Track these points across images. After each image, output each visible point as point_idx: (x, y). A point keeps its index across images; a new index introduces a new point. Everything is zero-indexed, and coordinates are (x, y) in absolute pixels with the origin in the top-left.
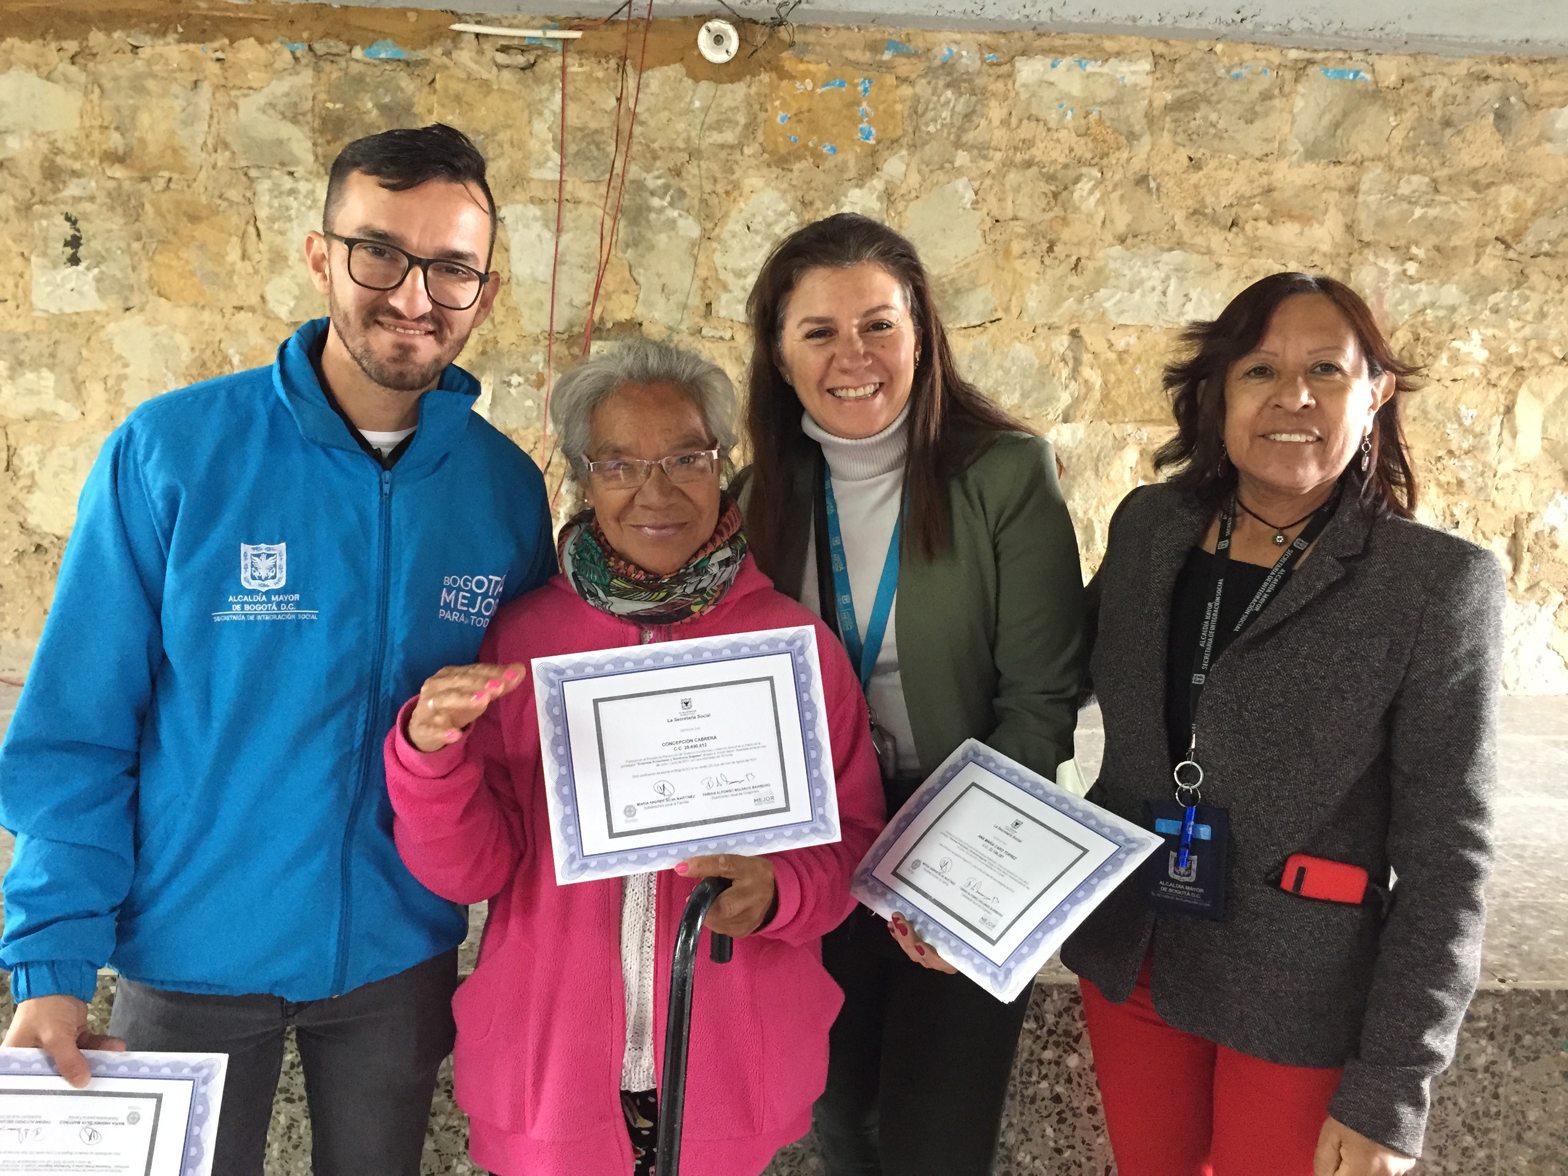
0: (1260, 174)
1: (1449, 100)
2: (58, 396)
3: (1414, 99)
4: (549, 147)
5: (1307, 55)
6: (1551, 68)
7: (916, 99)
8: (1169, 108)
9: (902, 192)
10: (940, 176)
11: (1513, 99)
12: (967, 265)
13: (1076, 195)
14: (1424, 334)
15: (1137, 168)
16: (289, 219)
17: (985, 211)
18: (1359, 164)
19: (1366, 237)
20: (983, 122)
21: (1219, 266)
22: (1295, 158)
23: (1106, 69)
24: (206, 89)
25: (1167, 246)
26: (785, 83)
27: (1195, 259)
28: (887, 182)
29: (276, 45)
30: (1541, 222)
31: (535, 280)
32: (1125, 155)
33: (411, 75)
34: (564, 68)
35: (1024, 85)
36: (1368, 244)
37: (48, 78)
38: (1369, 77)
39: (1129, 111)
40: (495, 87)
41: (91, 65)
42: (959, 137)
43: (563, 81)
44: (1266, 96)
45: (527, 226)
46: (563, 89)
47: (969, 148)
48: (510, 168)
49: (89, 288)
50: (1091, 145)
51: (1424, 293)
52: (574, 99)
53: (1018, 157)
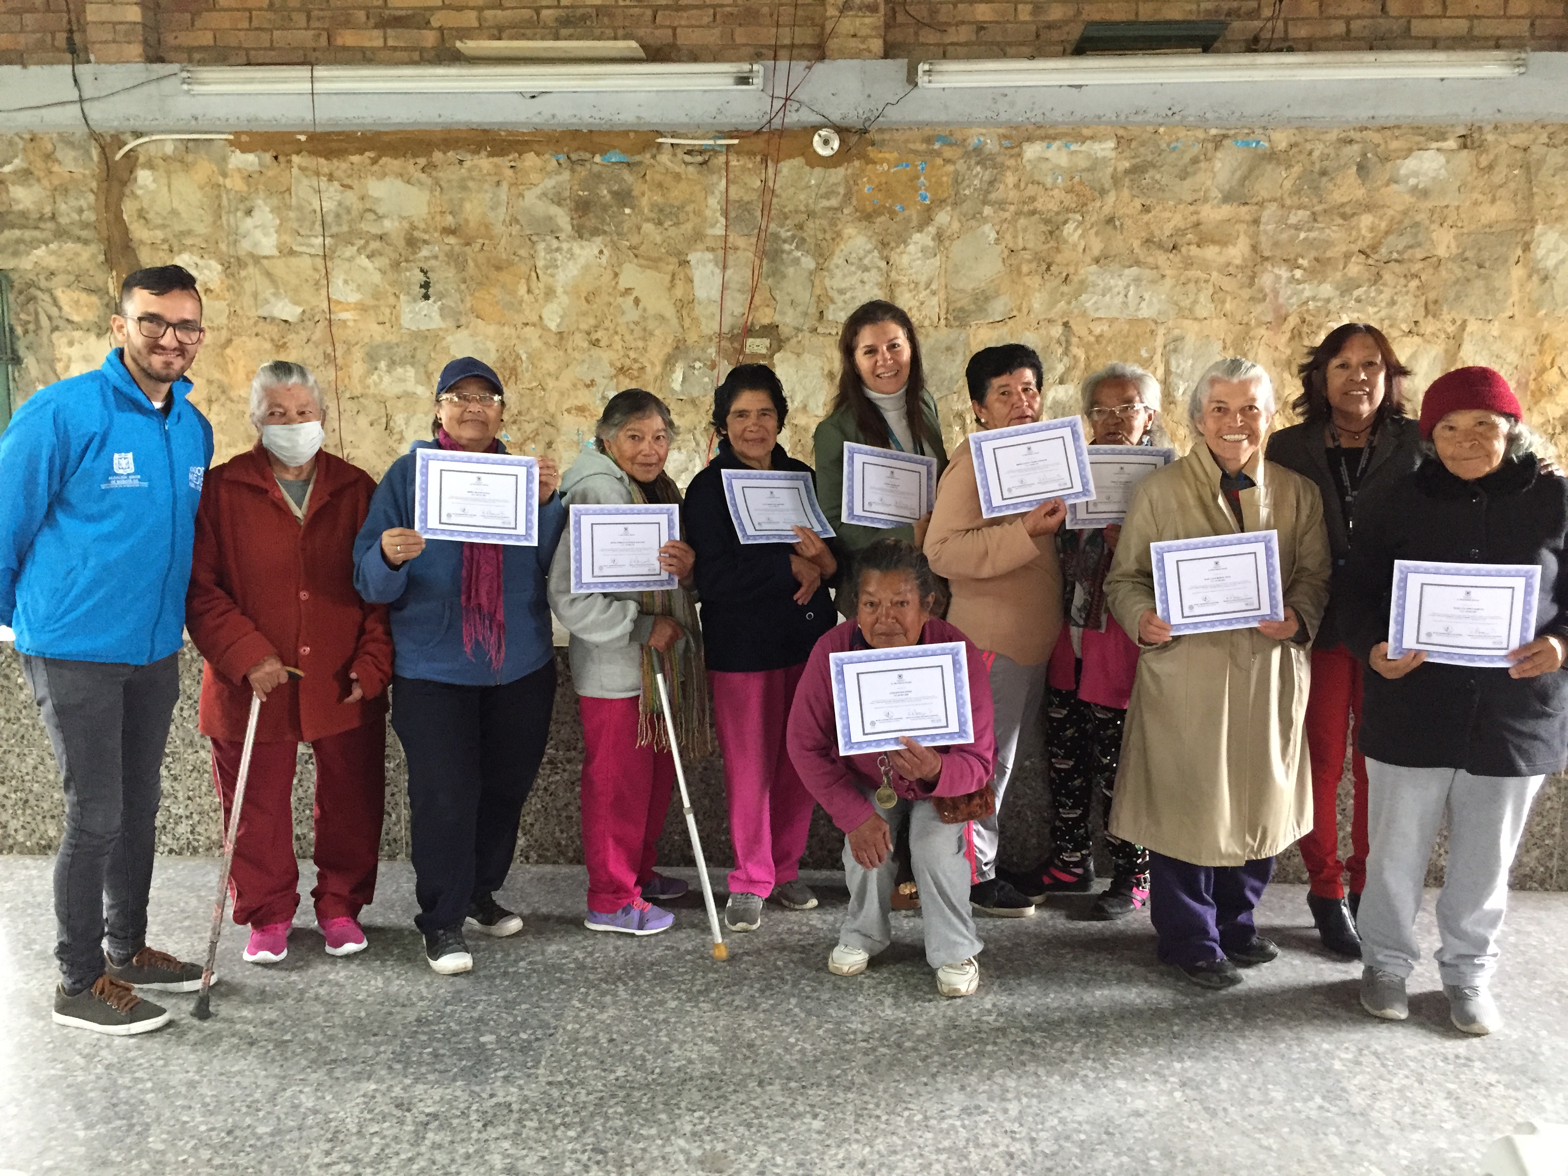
0: (1192, 214)
1: (1324, 157)
2: (418, 382)
3: (1299, 158)
4: (718, 214)
5: (1223, 132)
6: (1397, 132)
7: (957, 172)
8: (1127, 172)
9: (948, 234)
10: (973, 223)
11: (1369, 155)
12: (992, 281)
13: (1065, 232)
14: (1308, 318)
15: (1107, 212)
16: (557, 267)
17: (1004, 245)
18: (1261, 204)
19: (1267, 254)
20: (1002, 187)
21: (1163, 276)
22: (1215, 202)
23: (1084, 148)
24: (505, 186)
25: (1128, 264)
26: (870, 166)
27: (1147, 273)
28: (938, 228)
29: (547, 156)
30: (1391, 238)
31: (710, 300)
32: (1098, 204)
33: (631, 172)
34: (727, 163)
35: (1028, 161)
36: (1267, 259)
37: (408, 182)
38: (1267, 144)
39: (1100, 175)
40: (684, 177)
41: (434, 173)
42: (985, 196)
43: (727, 171)
44: (1195, 161)
45: (704, 266)
46: (727, 176)
47: (991, 204)
48: (694, 229)
49: (436, 315)
50: (1075, 198)
51: (1308, 290)
52: (734, 183)
53: (1026, 208)
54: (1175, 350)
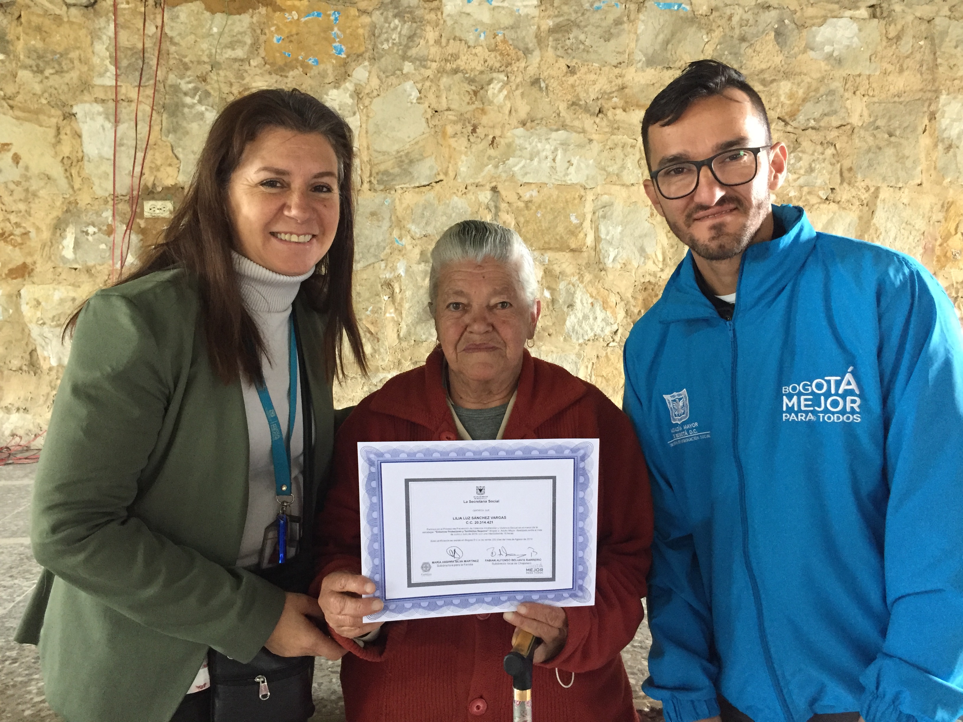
0: (616, 77)
1: (744, 23)
3: (720, 22)
4: (107, 62)
7: (374, 26)
8: (552, 31)
9: (366, 91)
10: (393, 80)
11: (786, 21)
12: (417, 143)
13: (490, 93)
15: (532, 74)
17: (427, 105)
20: (422, 42)
21: (591, 141)
22: (640, 65)
23: (506, 4)
25: (555, 127)
26: (277, 14)
27: (574, 137)
28: (356, 85)
30: (809, 105)
31: (101, 158)
32: (522, 64)
33: (3, 13)
34: (115, 5)
35: (449, 15)
38: (688, 8)
39: (524, 33)
40: (65, 19)
42: (405, 52)
43: (115, 14)
44: (618, 22)
45: (92, 119)
46: (115, 20)
47: (412, 60)
48: (80, 78)
50: (499, 58)
52: (125, 27)
53: (449, 66)
54: (604, 217)
